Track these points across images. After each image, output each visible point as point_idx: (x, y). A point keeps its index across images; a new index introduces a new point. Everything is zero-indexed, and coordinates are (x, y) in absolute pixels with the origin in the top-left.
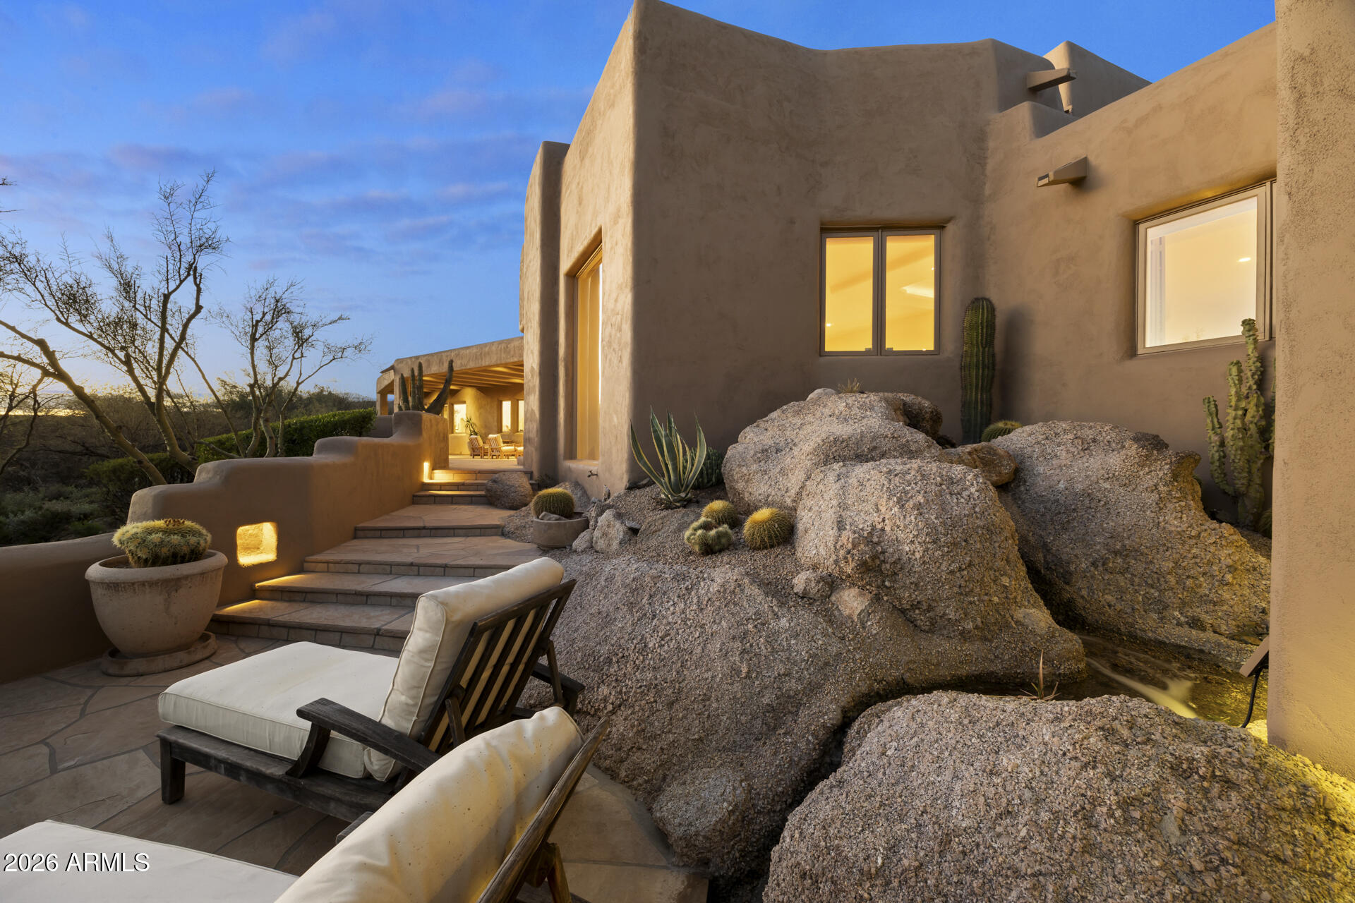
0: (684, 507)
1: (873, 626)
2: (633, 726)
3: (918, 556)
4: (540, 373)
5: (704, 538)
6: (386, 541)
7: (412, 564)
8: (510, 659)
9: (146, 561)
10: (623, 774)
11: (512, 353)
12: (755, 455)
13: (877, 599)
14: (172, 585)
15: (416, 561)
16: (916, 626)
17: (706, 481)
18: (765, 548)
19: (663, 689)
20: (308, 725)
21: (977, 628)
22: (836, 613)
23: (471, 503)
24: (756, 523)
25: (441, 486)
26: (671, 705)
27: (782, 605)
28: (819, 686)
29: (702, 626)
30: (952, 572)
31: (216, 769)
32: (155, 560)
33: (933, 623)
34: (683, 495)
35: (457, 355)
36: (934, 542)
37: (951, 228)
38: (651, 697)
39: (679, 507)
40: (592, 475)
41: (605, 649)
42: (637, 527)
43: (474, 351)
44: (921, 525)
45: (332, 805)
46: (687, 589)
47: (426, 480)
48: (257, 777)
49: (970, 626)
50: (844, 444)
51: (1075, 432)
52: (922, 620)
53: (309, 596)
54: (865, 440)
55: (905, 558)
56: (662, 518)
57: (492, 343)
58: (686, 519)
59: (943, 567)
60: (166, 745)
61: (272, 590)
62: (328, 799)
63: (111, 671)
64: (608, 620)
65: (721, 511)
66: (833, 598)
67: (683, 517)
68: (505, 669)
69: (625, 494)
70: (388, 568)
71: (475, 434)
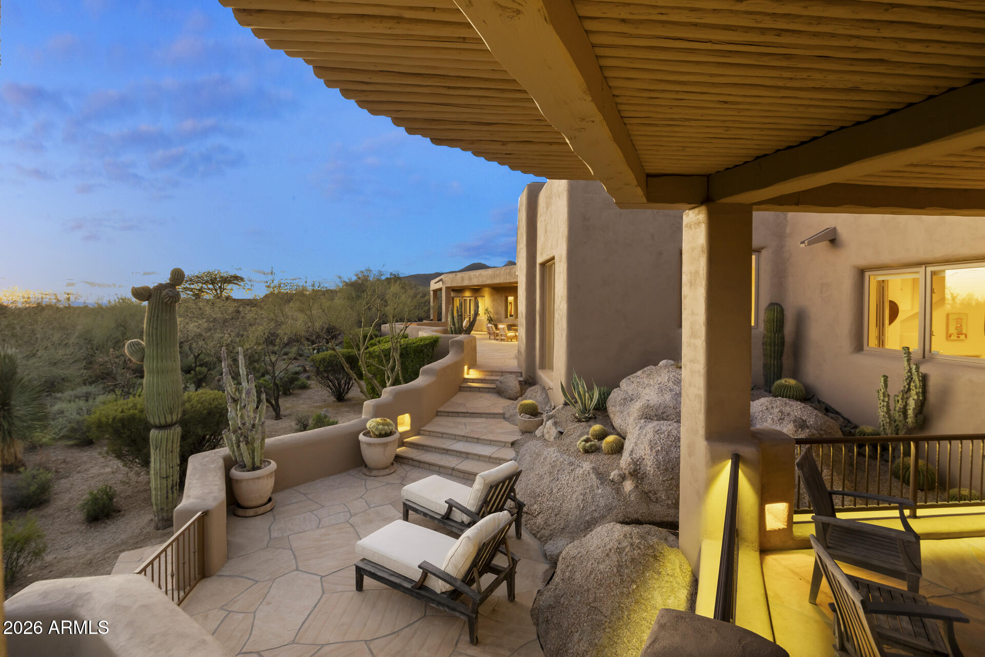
0: (587, 421)
1: (633, 498)
2: (543, 521)
3: (652, 473)
4: (526, 318)
5: (584, 446)
6: (450, 419)
7: (464, 436)
8: (501, 493)
9: (377, 435)
10: (538, 536)
12: (620, 400)
13: (637, 487)
14: (385, 445)
15: (466, 435)
16: (651, 499)
17: (601, 406)
18: (609, 454)
19: (555, 509)
20: (447, 505)
21: (673, 503)
22: (622, 490)
23: (489, 392)
24: (608, 443)
25: (473, 381)
26: (556, 515)
27: (602, 483)
28: (606, 516)
29: (573, 487)
30: (664, 481)
31: (420, 514)
32: (380, 436)
33: (657, 499)
34: (587, 415)
36: (658, 468)
37: (764, 252)
38: (550, 512)
39: (584, 422)
40: (550, 389)
41: (538, 490)
42: (562, 431)
44: (655, 460)
45: (454, 528)
46: (572, 470)
47: (466, 376)
48: (432, 518)
49: (670, 503)
50: (651, 409)
51: (781, 408)
52: (653, 498)
53: (424, 448)
54: (661, 408)
55: (647, 472)
56: (574, 428)
58: (585, 430)
59: (660, 478)
60: (405, 504)
61: (410, 444)
62: (453, 526)
63: (367, 474)
64: (541, 478)
65: (597, 431)
66: (623, 483)
67: (583, 429)
68: (500, 496)
69: (562, 409)
70: (454, 437)
71: (490, 320)
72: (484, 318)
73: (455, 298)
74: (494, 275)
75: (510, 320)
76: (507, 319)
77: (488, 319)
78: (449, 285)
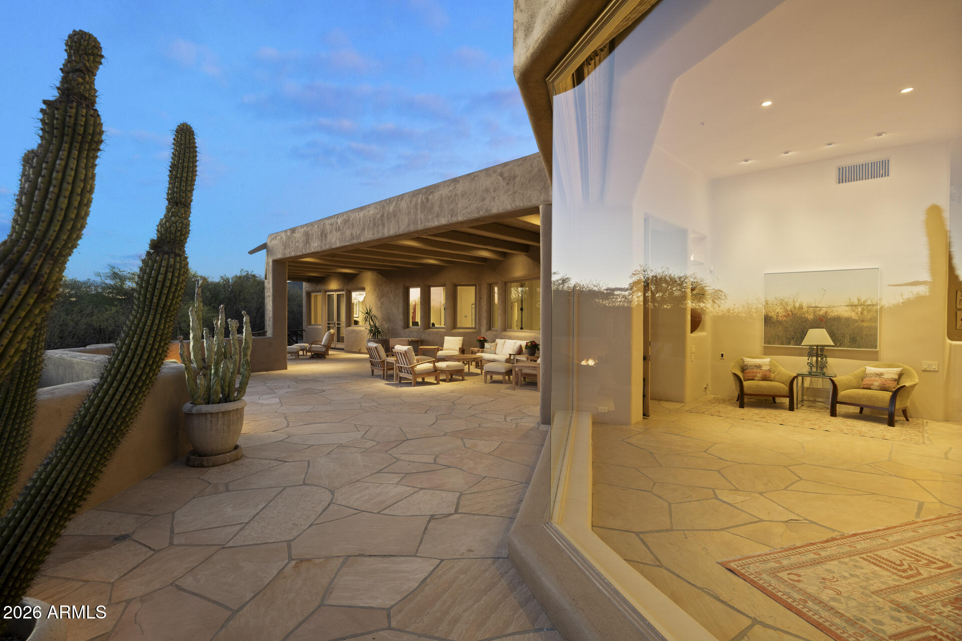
11: (436, 209)
35: (346, 222)
43: (371, 212)
57: (402, 197)
71: (375, 333)
72: (363, 329)
73: (313, 294)
74: (382, 216)
75: (415, 332)
76: (407, 330)
77: (371, 331)
78: (279, 256)
